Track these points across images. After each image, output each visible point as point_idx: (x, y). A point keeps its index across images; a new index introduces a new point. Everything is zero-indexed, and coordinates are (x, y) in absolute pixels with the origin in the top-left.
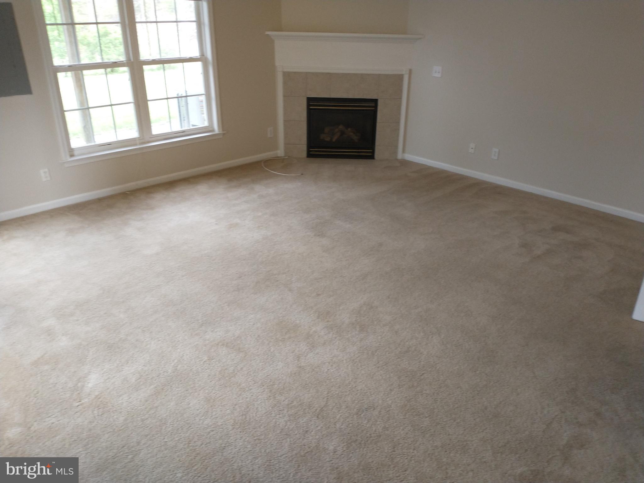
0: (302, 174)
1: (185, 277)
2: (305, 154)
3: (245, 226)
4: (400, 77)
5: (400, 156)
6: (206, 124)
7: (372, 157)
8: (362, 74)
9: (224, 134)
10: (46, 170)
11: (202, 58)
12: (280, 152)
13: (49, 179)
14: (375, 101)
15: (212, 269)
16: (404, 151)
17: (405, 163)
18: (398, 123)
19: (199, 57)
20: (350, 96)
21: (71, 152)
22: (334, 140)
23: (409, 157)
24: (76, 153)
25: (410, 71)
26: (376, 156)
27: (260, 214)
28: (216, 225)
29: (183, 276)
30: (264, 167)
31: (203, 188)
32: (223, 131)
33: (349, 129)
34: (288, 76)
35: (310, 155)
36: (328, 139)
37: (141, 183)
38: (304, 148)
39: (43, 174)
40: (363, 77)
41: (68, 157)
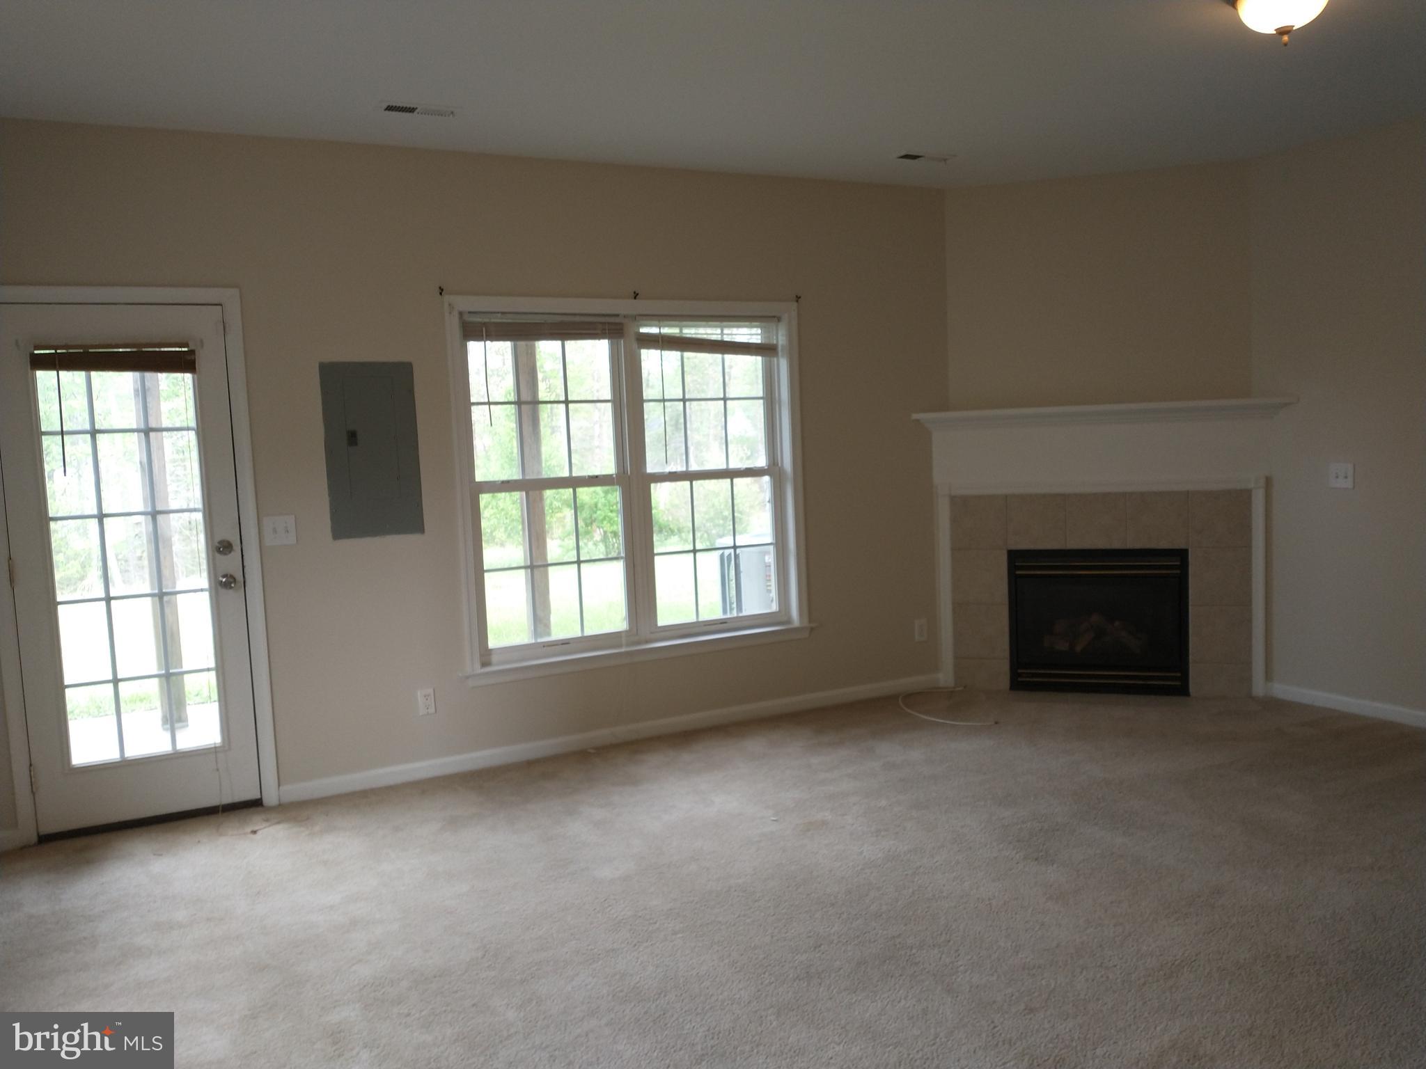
0: (996, 723)
1: (680, 935)
2: (1004, 681)
3: (843, 827)
4: (1241, 498)
5: (1259, 687)
6: (774, 607)
7: (1181, 690)
8: (1142, 494)
9: (812, 629)
10: (430, 691)
11: (773, 469)
12: (945, 677)
13: (432, 710)
14: (1182, 554)
15: (748, 921)
16: (1268, 676)
17: (1274, 705)
18: (1246, 603)
19: (766, 468)
20: (1117, 544)
21: (486, 655)
22: (1078, 648)
23: (1284, 690)
24: (495, 658)
25: (1269, 482)
26: (1192, 688)
27: (883, 803)
28: (775, 822)
29: (675, 933)
30: (905, 708)
31: (755, 744)
32: (810, 621)
33: (1117, 623)
34: (962, 505)
35: (1018, 684)
36: (1062, 646)
37: (622, 731)
38: (1004, 666)
39: (422, 700)
40: (1144, 500)
41: (477, 665)
